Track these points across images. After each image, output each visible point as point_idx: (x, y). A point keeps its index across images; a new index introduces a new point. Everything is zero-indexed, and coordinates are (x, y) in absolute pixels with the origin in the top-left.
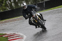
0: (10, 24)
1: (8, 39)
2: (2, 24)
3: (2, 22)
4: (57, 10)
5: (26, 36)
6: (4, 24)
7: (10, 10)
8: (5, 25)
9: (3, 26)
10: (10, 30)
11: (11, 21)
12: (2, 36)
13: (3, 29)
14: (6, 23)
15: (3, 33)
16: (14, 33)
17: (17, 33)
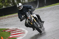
0: (13, 19)
1: (11, 34)
2: (5, 19)
3: (4, 18)
4: (57, 7)
5: (28, 31)
6: (6, 19)
7: (13, 6)
8: (8, 20)
9: (6, 21)
10: (12, 25)
11: (13, 17)
12: (5, 31)
13: (6, 25)
14: (9, 19)
15: (6, 28)
16: (16, 28)
17: (19, 28)
